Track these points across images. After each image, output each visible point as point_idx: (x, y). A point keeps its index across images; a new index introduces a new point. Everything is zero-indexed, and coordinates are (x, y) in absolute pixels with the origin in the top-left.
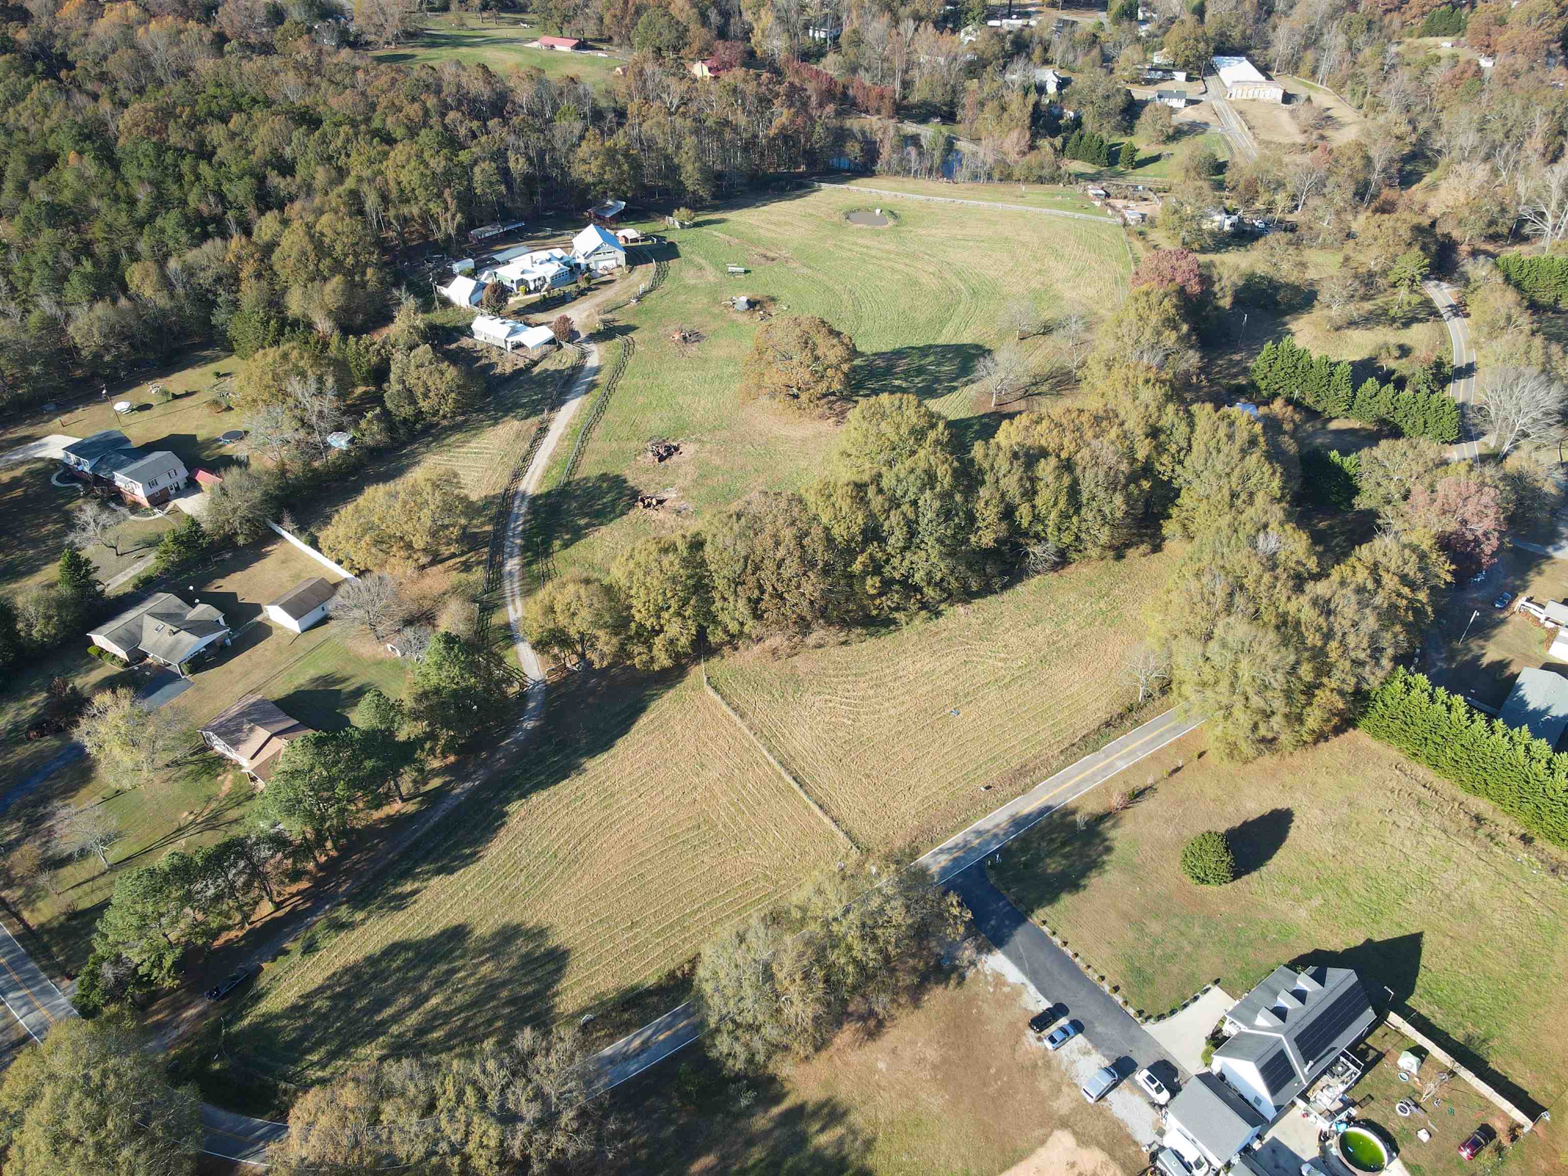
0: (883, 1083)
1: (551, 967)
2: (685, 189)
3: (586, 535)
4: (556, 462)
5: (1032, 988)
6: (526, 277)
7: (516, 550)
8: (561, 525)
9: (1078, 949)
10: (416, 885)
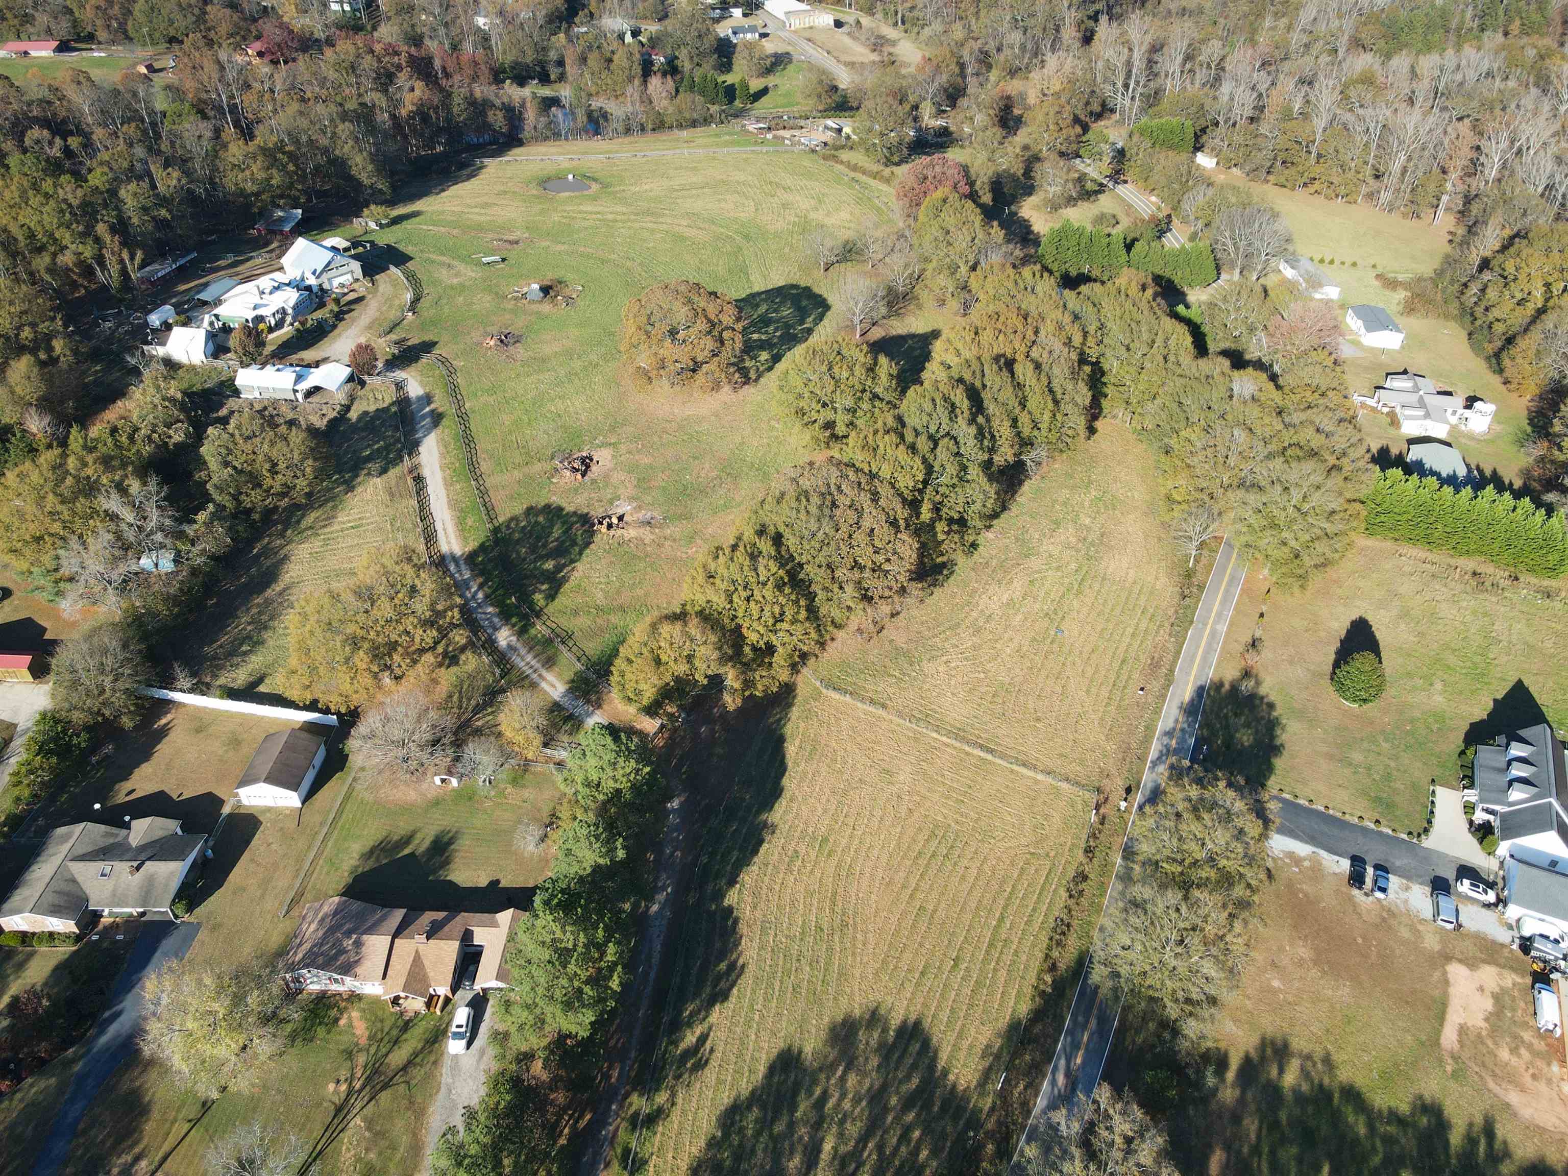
0: (1290, 998)
1: (916, 1047)
2: (359, 184)
3: (565, 579)
4: (461, 511)
5: (1323, 854)
6: (260, 312)
7: (496, 620)
8: (526, 577)
9: (1325, 803)
10: (698, 1030)
